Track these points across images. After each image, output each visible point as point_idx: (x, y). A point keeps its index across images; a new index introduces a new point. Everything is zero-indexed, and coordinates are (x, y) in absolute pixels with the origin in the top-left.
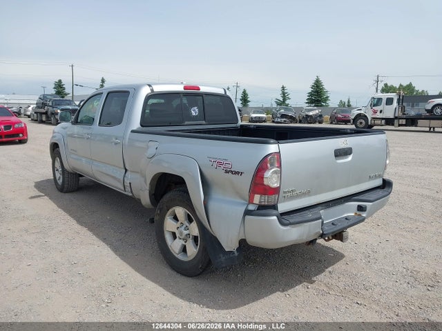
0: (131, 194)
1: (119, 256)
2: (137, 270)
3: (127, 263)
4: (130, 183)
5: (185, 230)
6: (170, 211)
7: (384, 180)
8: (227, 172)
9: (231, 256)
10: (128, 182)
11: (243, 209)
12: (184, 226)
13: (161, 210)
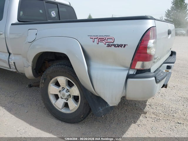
0: (15, 70)
1: (14, 114)
2: (31, 124)
3: (21, 119)
4: (14, 63)
5: (66, 92)
6: (53, 80)
7: (172, 51)
8: (109, 46)
9: (106, 107)
10: (12, 62)
11: (125, 74)
12: (65, 89)
13: (45, 79)
